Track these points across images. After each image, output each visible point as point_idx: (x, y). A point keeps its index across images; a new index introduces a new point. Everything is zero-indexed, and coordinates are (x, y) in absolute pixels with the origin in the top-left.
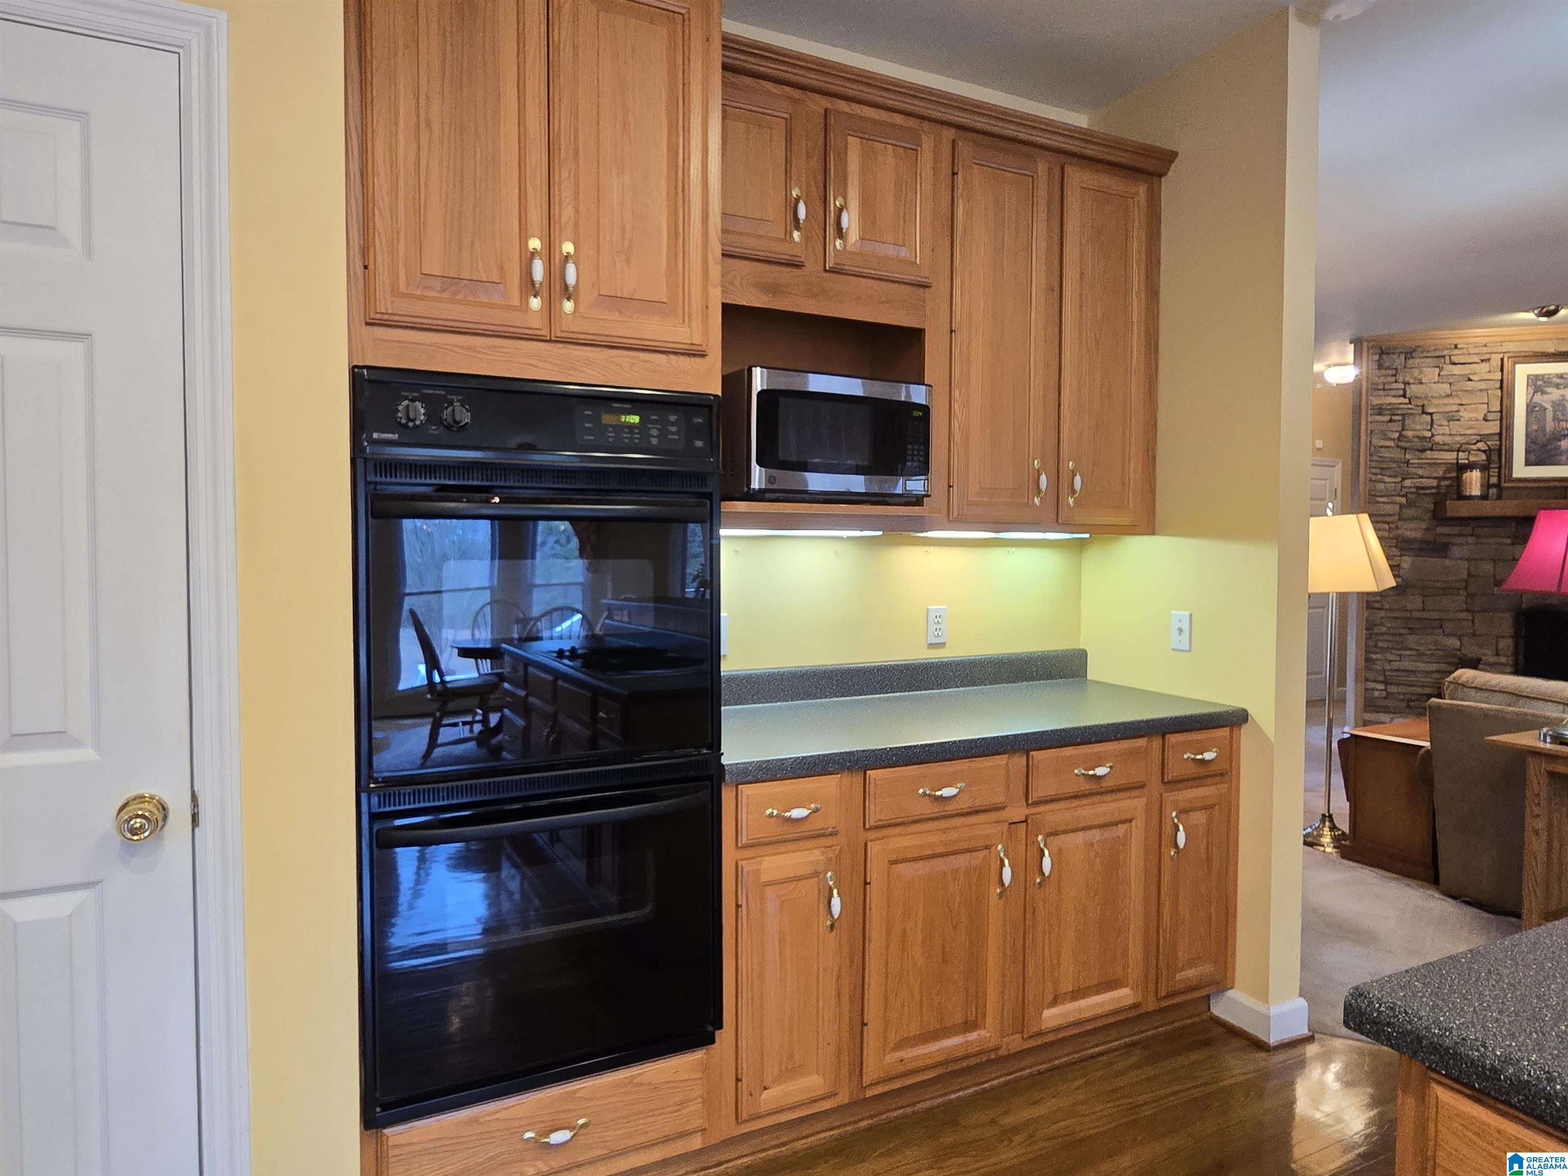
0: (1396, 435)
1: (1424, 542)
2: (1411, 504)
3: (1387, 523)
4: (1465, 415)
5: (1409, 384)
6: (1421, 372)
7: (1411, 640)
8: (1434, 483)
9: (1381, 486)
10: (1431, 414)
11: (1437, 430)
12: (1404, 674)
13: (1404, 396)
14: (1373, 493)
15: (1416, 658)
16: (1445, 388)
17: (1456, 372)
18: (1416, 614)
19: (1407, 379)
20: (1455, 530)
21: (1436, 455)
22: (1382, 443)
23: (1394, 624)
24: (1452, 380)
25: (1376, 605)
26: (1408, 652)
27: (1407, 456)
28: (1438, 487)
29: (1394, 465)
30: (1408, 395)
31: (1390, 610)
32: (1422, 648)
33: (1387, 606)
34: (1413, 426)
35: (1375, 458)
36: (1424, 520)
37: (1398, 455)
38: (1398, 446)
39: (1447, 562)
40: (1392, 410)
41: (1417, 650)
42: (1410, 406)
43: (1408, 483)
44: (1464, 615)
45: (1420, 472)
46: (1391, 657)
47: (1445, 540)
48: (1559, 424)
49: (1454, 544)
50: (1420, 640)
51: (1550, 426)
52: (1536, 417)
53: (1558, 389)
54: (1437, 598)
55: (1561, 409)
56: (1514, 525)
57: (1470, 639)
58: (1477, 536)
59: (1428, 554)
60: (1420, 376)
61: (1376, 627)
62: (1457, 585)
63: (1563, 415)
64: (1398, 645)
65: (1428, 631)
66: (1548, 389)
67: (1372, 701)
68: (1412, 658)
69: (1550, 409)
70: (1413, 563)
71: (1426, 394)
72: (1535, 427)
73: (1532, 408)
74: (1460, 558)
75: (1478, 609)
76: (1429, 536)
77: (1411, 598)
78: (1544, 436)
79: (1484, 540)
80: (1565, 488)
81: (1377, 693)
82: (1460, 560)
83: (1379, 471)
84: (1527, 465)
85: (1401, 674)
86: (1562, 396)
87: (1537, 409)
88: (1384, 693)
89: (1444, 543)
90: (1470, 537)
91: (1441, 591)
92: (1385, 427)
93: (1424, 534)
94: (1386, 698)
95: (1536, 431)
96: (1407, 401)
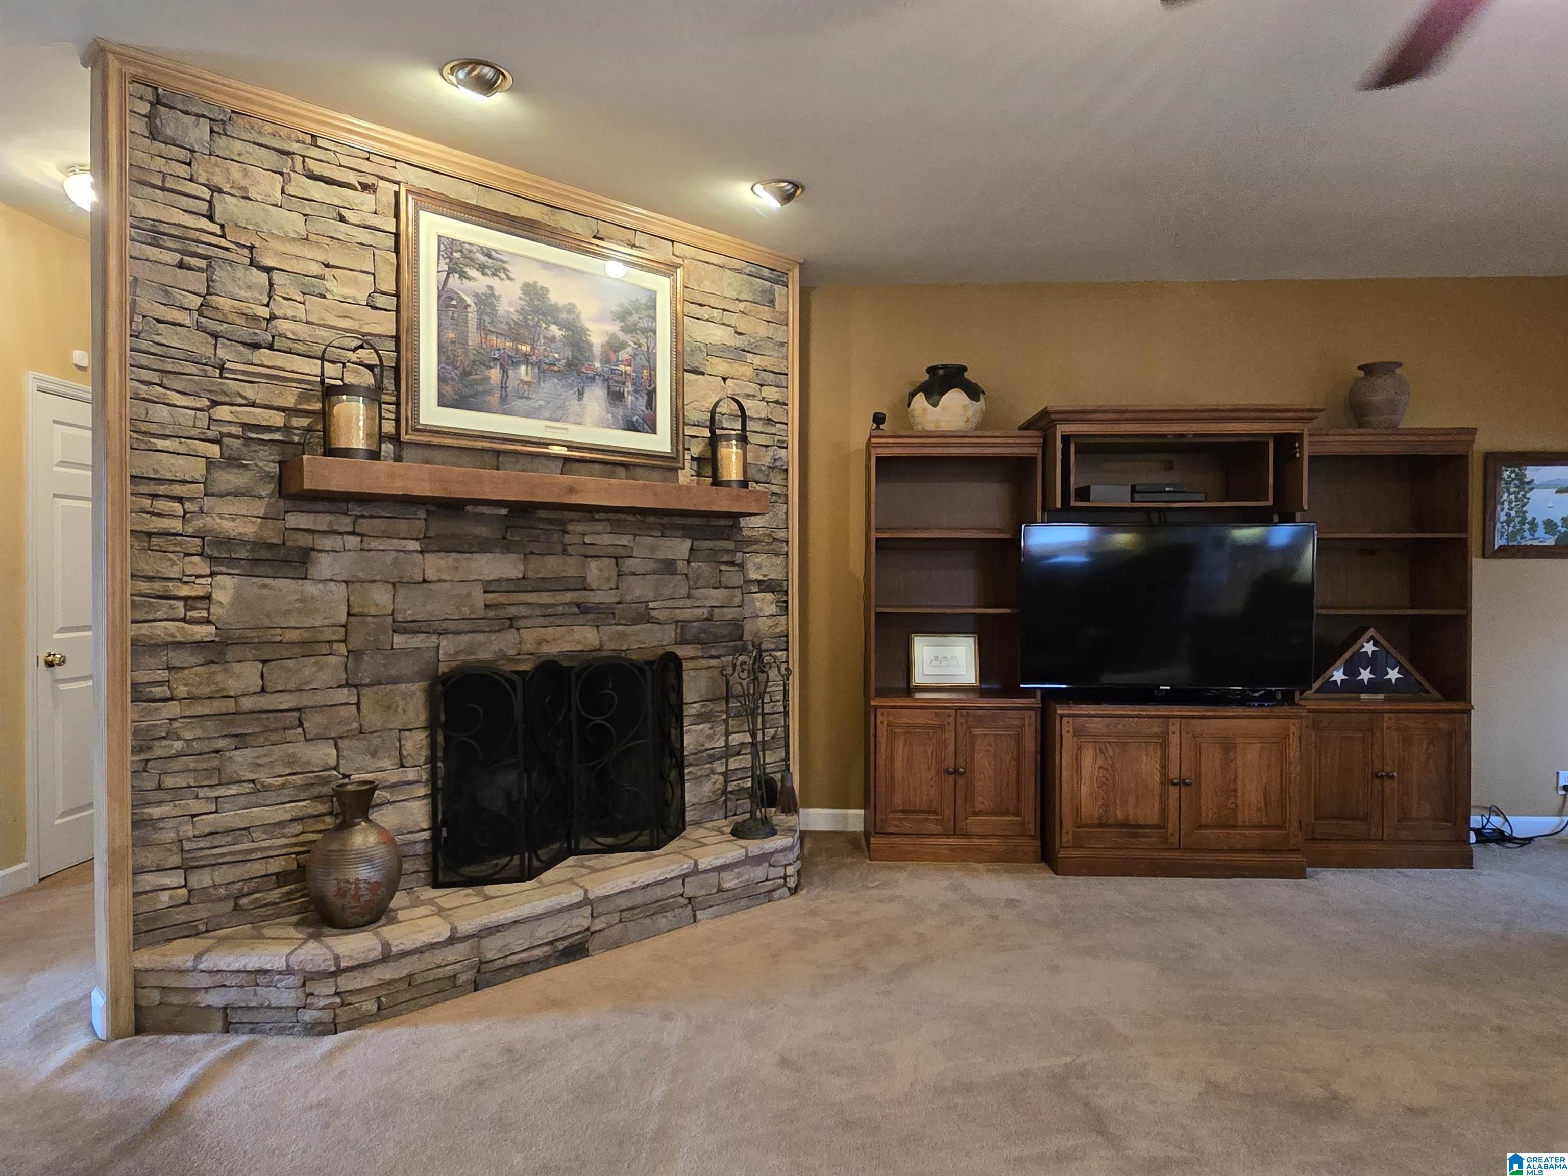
0: (198, 301)
1: (258, 544)
2: (231, 461)
3: (180, 499)
4: (335, 288)
5: (220, 191)
6: (246, 174)
7: (240, 759)
8: (278, 419)
9: (161, 413)
10: (268, 270)
11: (281, 307)
12: (229, 839)
13: (211, 218)
14: (144, 427)
15: (252, 799)
16: (294, 223)
17: (316, 196)
18: (247, 704)
19: (217, 180)
20: (322, 522)
21: (280, 360)
22: (161, 312)
23: (199, 733)
24: (308, 211)
25: (158, 691)
26: (233, 790)
27: (221, 353)
28: (287, 428)
29: (191, 369)
30: (218, 216)
31: (192, 698)
32: (262, 776)
33: (182, 690)
34: (230, 288)
35: (145, 345)
36: (260, 498)
37: (201, 346)
38: (199, 327)
39: (310, 588)
40: (183, 242)
41: (253, 781)
42: (223, 242)
43: (222, 412)
44: (343, 695)
45: (250, 392)
46: (195, 806)
47: (305, 541)
48: (486, 338)
49: (321, 551)
50: (259, 757)
51: (473, 337)
52: (452, 318)
53: (483, 274)
54: (290, 663)
55: (489, 310)
56: (423, 515)
57: (355, 743)
58: (362, 535)
59: (270, 572)
60: (243, 183)
61: (157, 743)
62: (328, 635)
63: (491, 322)
64: (211, 778)
65: (273, 737)
66: (473, 273)
67: (155, 919)
68: (242, 800)
69: (473, 308)
70: (238, 590)
71: (257, 224)
72: (451, 335)
73: (446, 299)
74: (332, 580)
75: (367, 681)
76: (271, 534)
77: (237, 667)
78: (466, 354)
79: (374, 544)
80: (498, 453)
81: (165, 897)
82: (332, 584)
83: (154, 377)
84: (441, 404)
85: (219, 840)
86: (491, 288)
87: (454, 302)
88: (184, 891)
89: (300, 548)
90: (351, 538)
91: (296, 650)
92: (167, 276)
93: (261, 527)
94: (188, 903)
95: (453, 342)
96: (217, 229)
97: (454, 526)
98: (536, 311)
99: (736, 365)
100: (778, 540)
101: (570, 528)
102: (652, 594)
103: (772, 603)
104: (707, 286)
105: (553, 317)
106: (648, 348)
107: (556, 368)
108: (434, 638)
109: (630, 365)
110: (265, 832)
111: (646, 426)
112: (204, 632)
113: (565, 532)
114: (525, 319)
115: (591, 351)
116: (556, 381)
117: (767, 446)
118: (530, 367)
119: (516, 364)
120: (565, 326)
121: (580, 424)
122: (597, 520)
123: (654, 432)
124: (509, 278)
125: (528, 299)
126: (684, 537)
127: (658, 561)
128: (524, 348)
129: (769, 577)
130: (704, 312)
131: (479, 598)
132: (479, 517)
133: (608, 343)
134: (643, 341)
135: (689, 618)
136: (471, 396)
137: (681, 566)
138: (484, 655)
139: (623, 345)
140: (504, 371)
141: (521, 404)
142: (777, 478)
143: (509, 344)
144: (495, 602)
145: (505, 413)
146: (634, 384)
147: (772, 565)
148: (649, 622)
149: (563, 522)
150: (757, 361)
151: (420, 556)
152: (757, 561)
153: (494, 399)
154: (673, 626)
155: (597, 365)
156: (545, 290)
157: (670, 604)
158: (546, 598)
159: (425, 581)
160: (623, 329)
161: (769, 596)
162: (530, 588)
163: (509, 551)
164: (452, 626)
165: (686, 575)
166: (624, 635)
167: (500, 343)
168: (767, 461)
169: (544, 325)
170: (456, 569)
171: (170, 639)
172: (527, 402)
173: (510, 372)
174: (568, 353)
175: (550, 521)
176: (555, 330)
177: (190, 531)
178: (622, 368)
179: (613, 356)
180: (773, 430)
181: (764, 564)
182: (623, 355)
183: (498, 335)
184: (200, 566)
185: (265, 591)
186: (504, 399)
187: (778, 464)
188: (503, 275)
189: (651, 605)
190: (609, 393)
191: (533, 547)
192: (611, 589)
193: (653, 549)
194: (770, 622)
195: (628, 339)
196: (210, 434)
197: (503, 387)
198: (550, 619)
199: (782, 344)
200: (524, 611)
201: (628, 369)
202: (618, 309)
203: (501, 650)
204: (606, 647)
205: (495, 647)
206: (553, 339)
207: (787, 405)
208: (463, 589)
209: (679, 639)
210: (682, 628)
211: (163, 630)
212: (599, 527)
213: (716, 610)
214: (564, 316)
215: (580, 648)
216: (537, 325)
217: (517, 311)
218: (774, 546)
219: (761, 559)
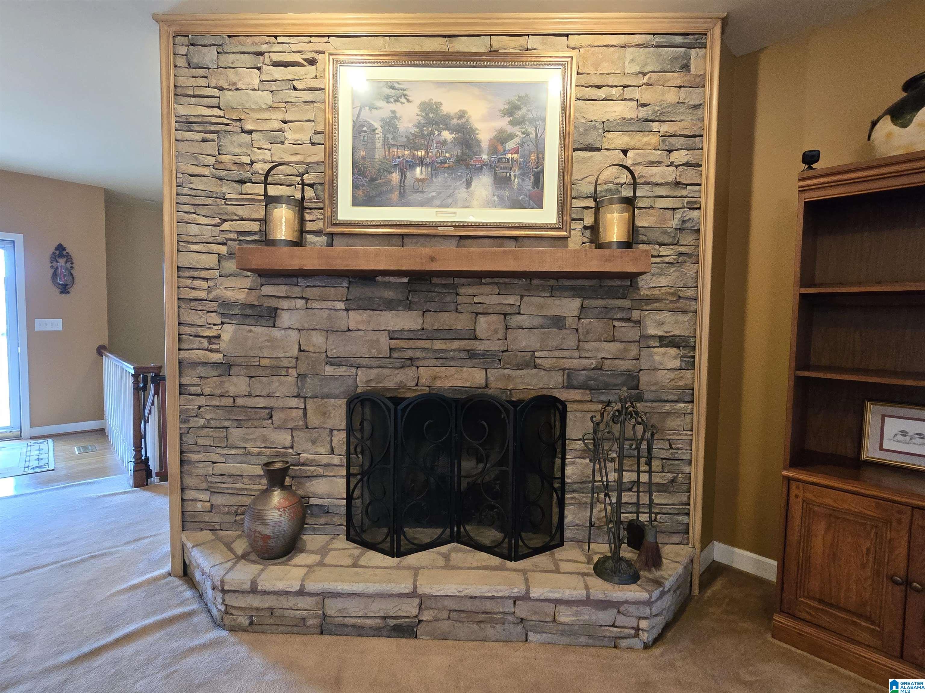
0: (212, 160)
1: (245, 305)
2: (231, 255)
3: (206, 279)
4: (290, 135)
5: (224, 89)
6: (236, 72)
7: (236, 434)
8: (255, 226)
9: (194, 229)
10: (250, 132)
11: (257, 155)
12: (231, 480)
13: (219, 108)
14: (186, 238)
15: (244, 458)
16: (266, 98)
17: (277, 76)
18: (240, 401)
19: (221, 83)
20: (281, 290)
21: (257, 189)
22: (193, 170)
23: (214, 416)
24: (274, 88)
25: (193, 390)
26: (233, 451)
27: (225, 190)
28: (261, 232)
29: (209, 201)
30: (222, 105)
31: (212, 395)
32: (249, 446)
33: (207, 391)
34: (230, 148)
35: (185, 191)
36: (248, 277)
37: (214, 187)
38: (213, 176)
39: (276, 333)
40: (205, 125)
41: (243, 448)
42: (224, 121)
43: (226, 226)
44: (294, 402)
45: (241, 212)
46: (214, 458)
47: (273, 303)
48: (389, 152)
49: (282, 309)
50: (246, 434)
51: (379, 152)
52: (364, 140)
53: (388, 102)
54: (264, 379)
55: (392, 129)
56: (346, 285)
57: (302, 434)
58: (307, 299)
59: (253, 322)
60: (234, 80)
61: (192, 419)
62: (286, 363)
63: (394, 138)
64: (221, 442)
65: (257, 423)
66: (379, 103)
67: (194, 516)
68: (239, 459)
69: (379, 130)
70: (235, 332)
71: (242, 105)
72: (363, 153)
73: (359, 128)
74: (290, 328)
75: (309, 395)
76: (253, 298)
77: (234, 379)
78: (373, 166)
79: (315, 305)
80: (402, 236)
81: (199, 505)
82: (290, 330)
83: (191, 209)
84: (354, 204)
85: (226, 479)
86: (393, 112)
87: (365, 129)
88: (208, 504)
89: (269, 307)
90: (300, 300)
91: (268, 371)
92: (196, 148)
93: (248, 294)
94: (211, 511)
95: (364, 158)
96: (221, 113)
97: (368, 291)
98: (431, 122)
99: (639, 136)
100: (686, 298)
101: (462, 291)
102: (539, 345)
103: (675, 358)
104: (605, 68)
105: (446, 125)
106: (536, 136)
107: (446, 165)
108: (353, 370)
109: (517, 152)
110: (250, 479)
111: (532, 203)
112: (216, 357)
113: (458, 294)
114: (422, 130)
115: (479, 146)
116: (446, 175)
117: (674, 209)
118: (424, 169)
119: (412, 167)
120: (457, 129)
121: (468, 207)
122: (485, 284)
123: (541, 207)
124: (408, 101)
125: (424, 114)
126: (574, 296)
127: (546, 317)
128: (419, 153)
129: (672, 333)
130: (602, 93)
131: (385, 342)
132: (387, 285)
133: (496, 137)
134: (531, 130)
135: (577, 367)
136: (377, 196)
137: (569, 322)
138: (389, 384)
139: (511, 137)
140: (403, 174)
141: (418, 197)
142: (687, 239)
143: (407, 152)
144: (398, 346)
145: (403, 205)
146: (519, 169)
147: (677, 322)
148: (535, 367)
149: (455, 287)
150: (664, 128)
151: (345, 313)
152: (658, 318)
153: (395, 196)
154: (561, 372)
155: (485, 157)
156: (439, 105)
157: (557, 354)
158: (438, 345)
159: (349, 330)
160: (512, 123)
161: (673, 351)
162: (425, 337)
163: (410, 309)
164: (364, 362)
165: (577, 330)
166: (509, 378)
167: (400, 152)
168: (675, 222)
169: (436, 132)
170: (369, 322)
171: (199, 361)
172: (421, 195)
173: (408, 174)
174: (458, 151)
175: (444, 286)
176: (447, 135)
177: (211, 297)
178: (509, 156)
179: (500, 148)
180: (684, 193)
181: (667, 320)
182: (511, 145)
183: (398, 147)
184: (215, 318)
185: (249, 334)
186: (402, 195)
187: (688, 225)
188: (403, 100)
189: (537, 354)
190: (495, 178)
191: (428, 305)
192: (499, 340)
193: (541, 307)
194: (671, 375)
195: (517, 130)
196: (220, 240)
197: (402, 184)
198: (441, 361)
199: (696, 107)
200: (419, 354)
201: (515, 156)
202: (507, 107)
203: (401, 382)
204: (493, 385)
205: (397, 379)
206: (445, 142)
207: (701, 166)
208: (373, 336)
209: (565, 384)
210: (569, 376)
211: (195, 355)
212: (486, 289)
213: (607, 362)
214: (455, 121)
215: (468, 384)
216: (431, 133)
217: (415, 126)
218: (682, 304)
219: (665, 316)
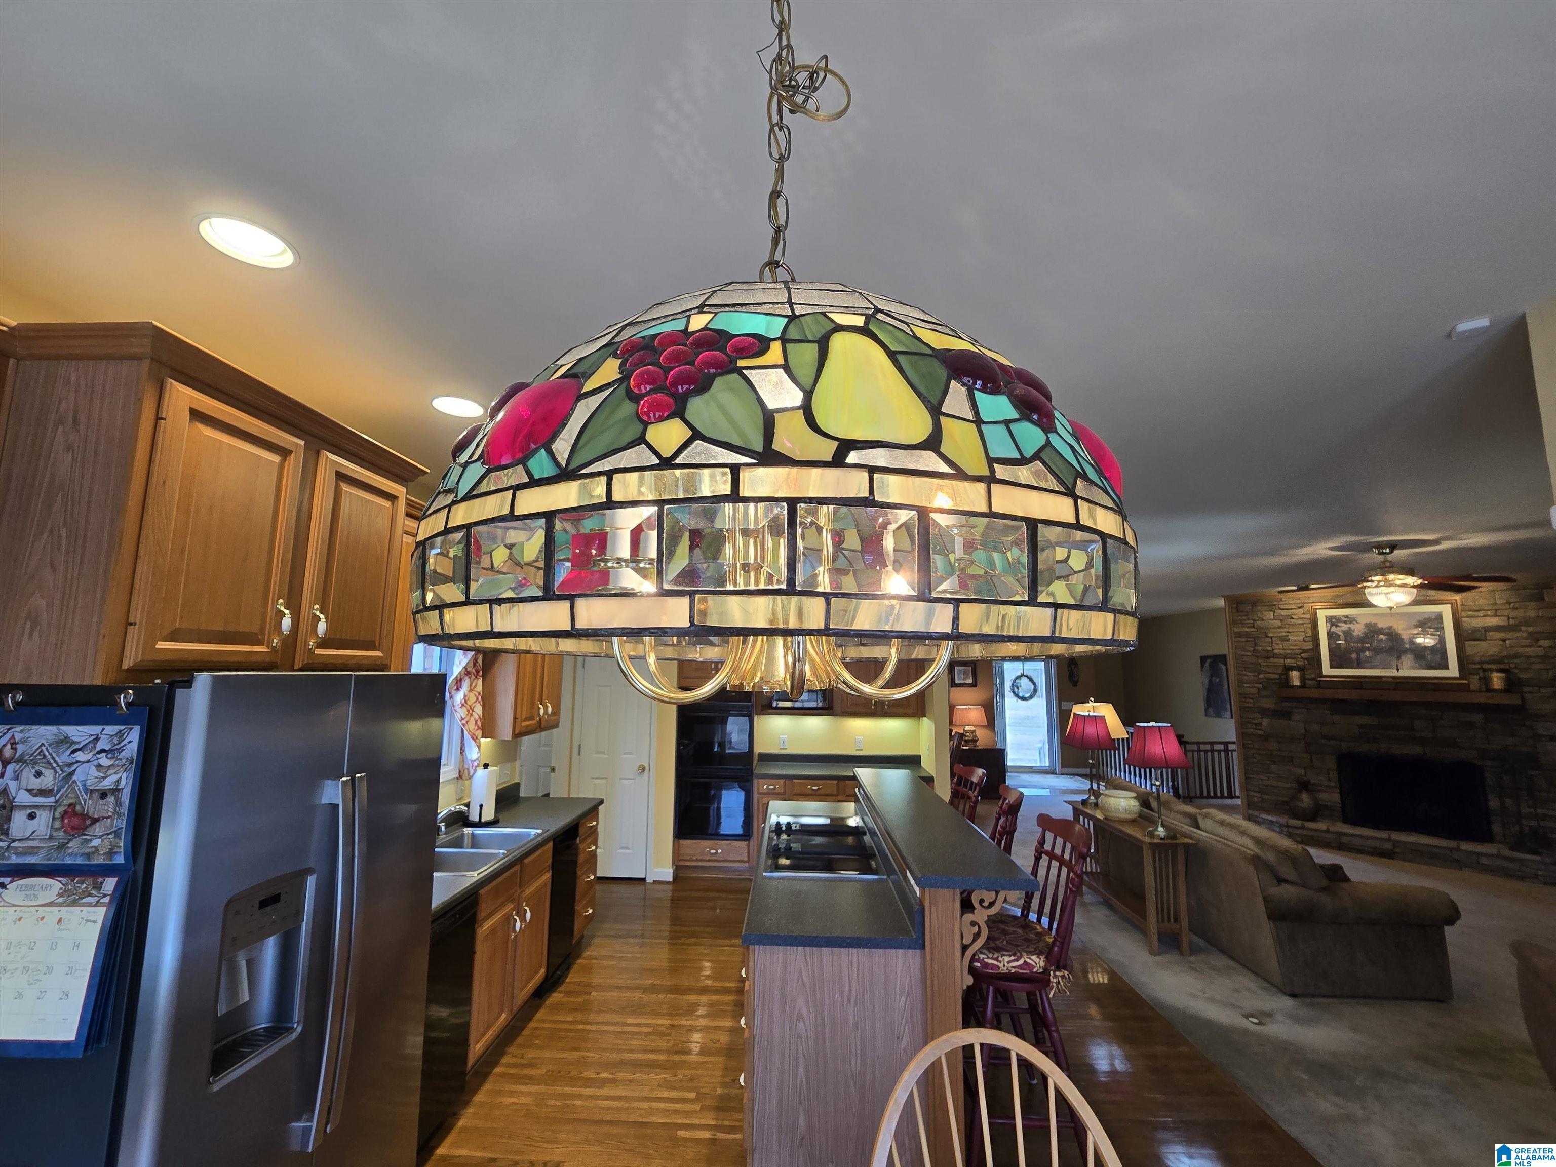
0: (1252, 649)
1: (1274, 710)
2: (1265, 688)
4: (1291, 638)
5: (1256, 620)
6: (1262, 614)
7: (1274, 768)
8: (1277, 676)
9: (1245, 677)
10: (1271, 637)
11: (1275, 646)
12: (1273, 788)
13: (1254, 627)
14: (1242, 681)
15: (1278, 779)
16: (1278, 623)
17: (1283, 614)
18: (1275, 753)
19: (1254, 618)
20: (1294, 705)
21: (1276, 660)
22: (1243, 653)
23: (1261, 758)
24: (1281, 618)
25: (1251, 747)
26: (1272, 775)
27: (1260, 661)
28: (1275, 679)
29: (1252, 666)
30: (1256, 627)
31: (1259, 750)
32: (1281, 774)
33: (1256, 747)
34: (1261, 644)
36: (1274, 698)
37: (1254, 660)
38: (1253, 655)
39: (1292, 723)
40: (1247, 635)
41: (1278, 775)
42: (1258, 633)
43: (1262, 676)
44: (1305, 755)
45: (1268, 670)
46: (1262, 777)
47: (1289, 710)
48: (1349, 645)
49: (1294, 713)
50: (1280, 768)
51: (1343, 645)
52: (1334, 641)
53: (1346, 624)
54: (1287, 744)
55: (1349, 635)
56: (1329, 705)
57: (1311, 770)
58: (1306, 708)
59: (1279, 718)
60: (1261, 616)
61: (1251, 759)
62: (1298, 737)
63: (1351, 639)
64: (1265, 771)
65: (1284, 763)
66: (1339, 624)
67: (1253, 803)
68: (1275, 779)
69: (1342, 636)
70: (1270, 722)
71: (1266, 626)
72: (1334, 646)
73: (1330, 635)
75: (1313, 752)
76: (1278, 708)
77: (1271, 743)
78: (1340, 651)
80: (1361, 682)
81: (1256, 799)
82: (1299, 722)
83: (1243, 669)
84: (1331, 668)
85: (1270, 788)
86: (1350, 628)
87: (1334, 636)
88: (1261, 799)
89: (1288, 712)
90: (1302, 709)
91: (1289, 740)
93: (1275, 706)
94: (1262, 802)
95: (1335, 648)
96: (1256, 630)
97: (1343, 708)
98: (1371, 631)
101: (1402, 709)
104: (1481, 602)
105: (1381, 632)
106: (1440, 635)
107: (1384, 650)
108: (1339, 742)
110: (1281, 788)
112: (1261, 732)
114: (1367, 635)
115: (1401, 641)
116: (1385, 654)
119: (1364, 651)
120: (1388, 634)
121: (1400, 670)
123: (1446, 669)
124: (1358, 623)
125: (1367, 628)
128: (1367, 645)
131: (1356, 730)
134: (1436, 633)
136: (1344, 664)
140: (1358, 654)
141: (1368, 664)
143: (1359, 645)
145: (1360, 669)
146: (1431, 651)
151: (1330, 716)
153: (1355, 665)
156: (1375, 624)
159: (1334, 723)
160: (1422, 630)
164: (1345, 739)
167: (1355, 645)
169: (1376, 636)
170: (1345, 720)
172: (1370, 664)
173: (1361, 655)
174: (1391, 644)
176: (1382, 637)
177: (1255, 706)
183: (1354, 642)
184: (1259, 715)
185: (1278, 723)
188: (1355, 622)
191: (1382, 715)
196: (1258, 682)
198: (1393, 741)
204: (1429, 754)
205: (1366, 748)
206: (1382, 640)
208: (1349, 727)
216: (1373, 636)
217: (1362, 633)
